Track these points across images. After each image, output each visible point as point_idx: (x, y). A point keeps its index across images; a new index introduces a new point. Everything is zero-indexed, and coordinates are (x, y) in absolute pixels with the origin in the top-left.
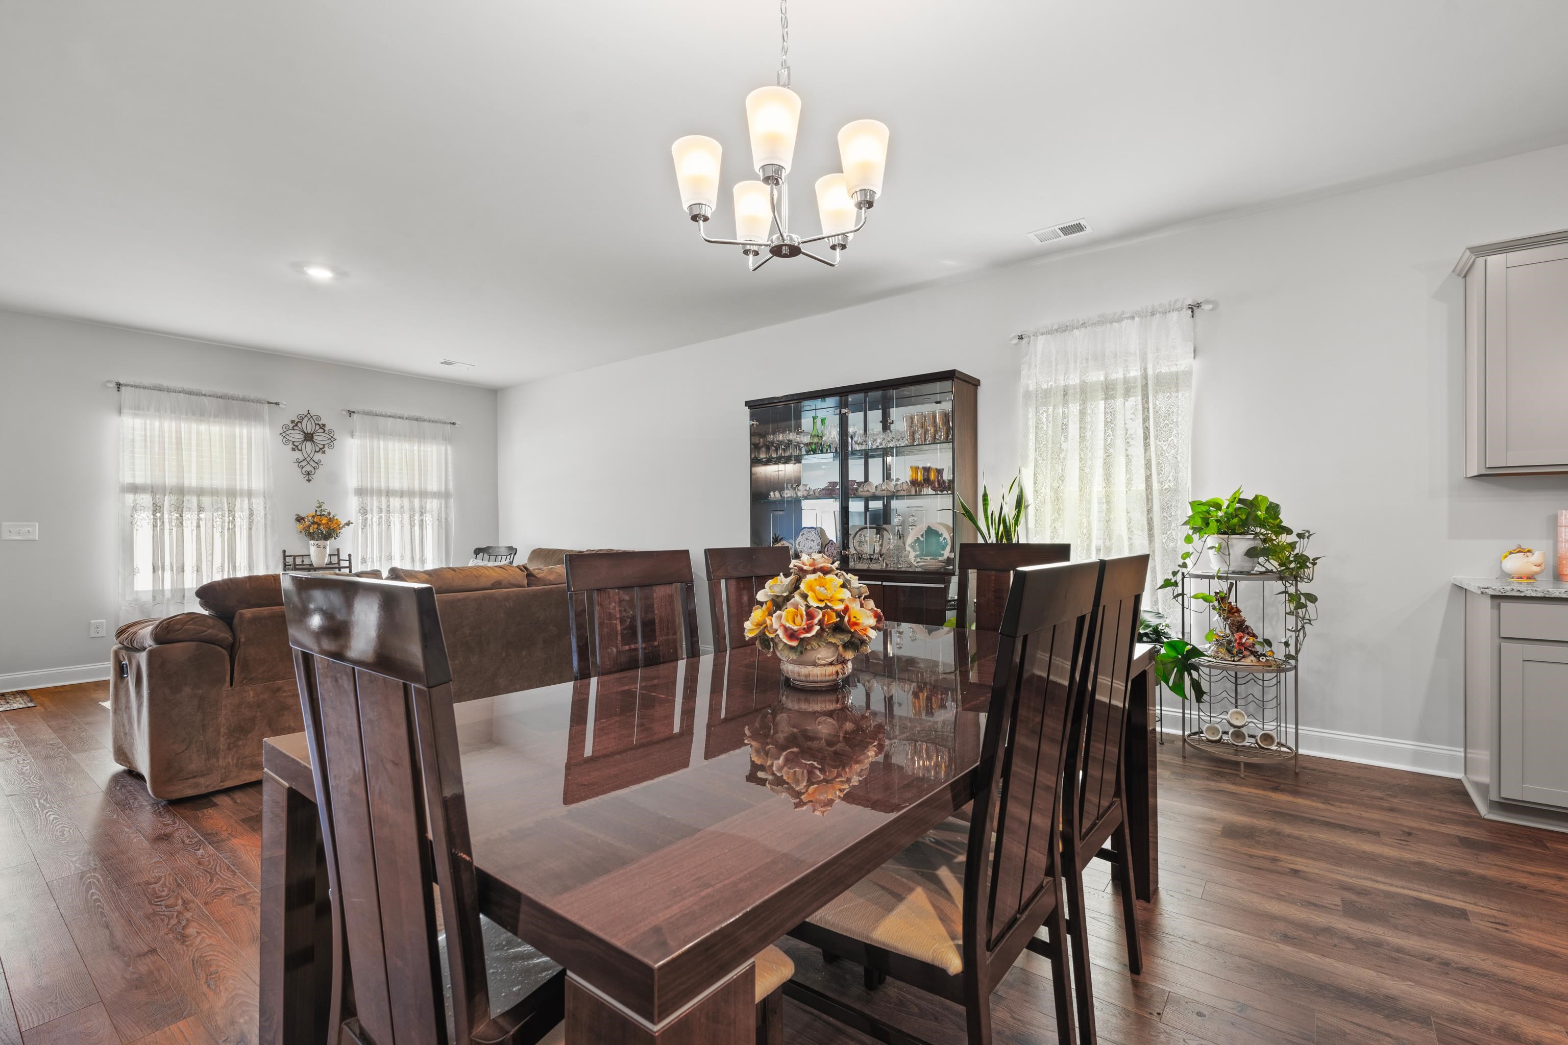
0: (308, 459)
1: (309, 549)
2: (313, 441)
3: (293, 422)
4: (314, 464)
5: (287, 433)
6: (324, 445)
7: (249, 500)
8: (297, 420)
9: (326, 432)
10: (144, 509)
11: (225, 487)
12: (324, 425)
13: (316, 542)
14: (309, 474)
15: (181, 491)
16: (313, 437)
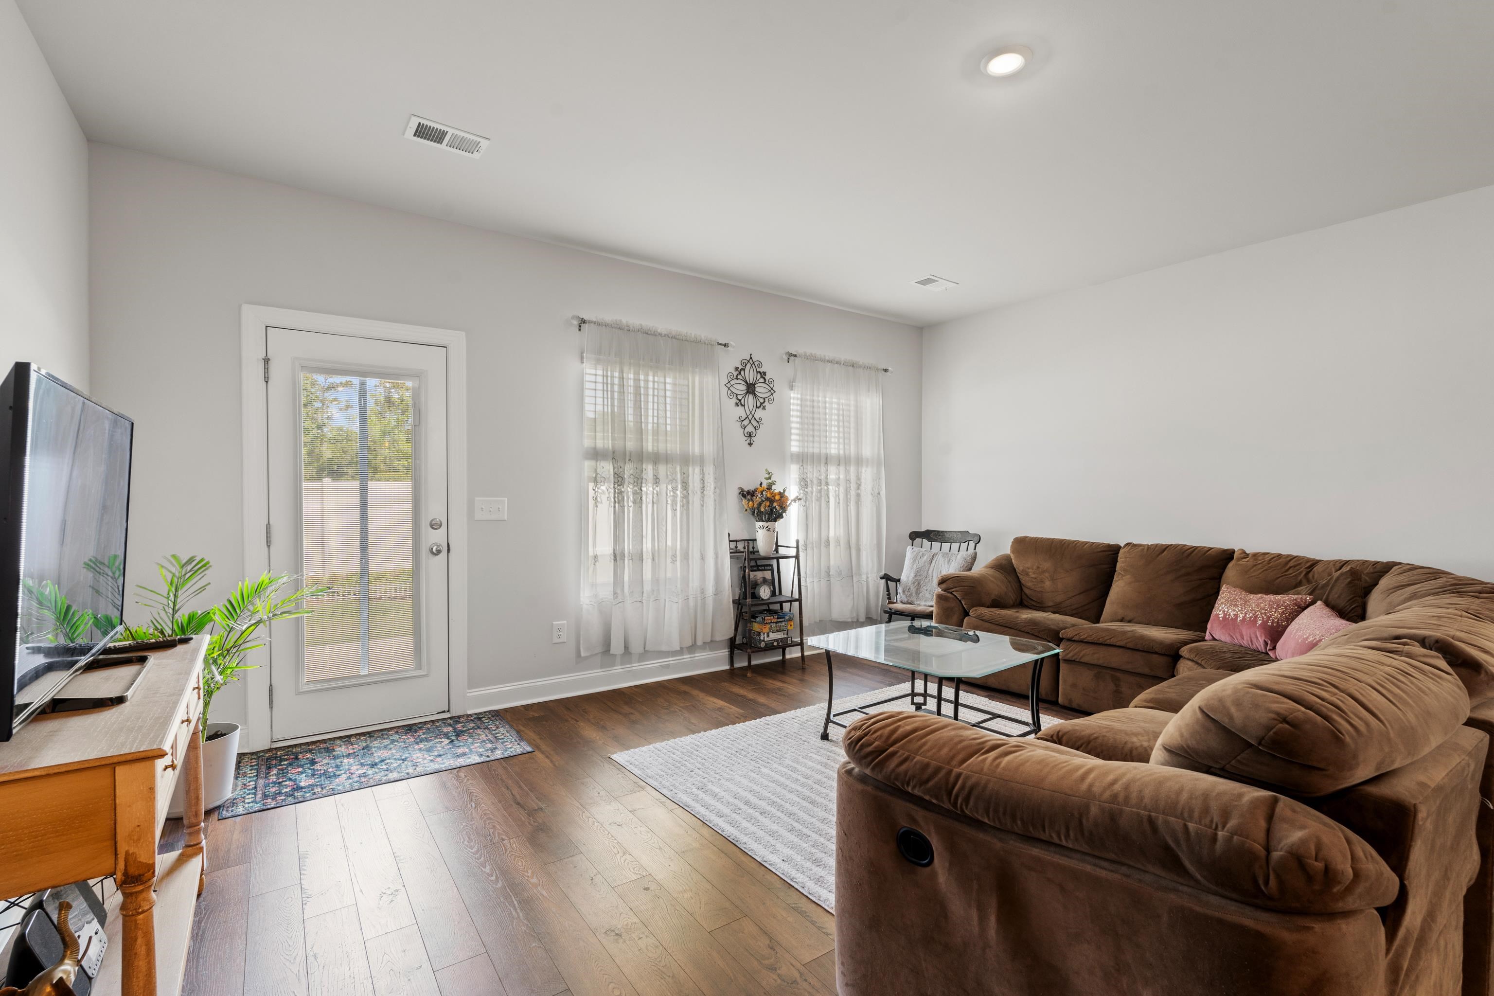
0: (750, 417)
1: (755, 531)
2: (755, 394)
3: (737, 369)
4: (755, 424)
5: (732, 383)
6: (764, 399)
7: (702, 470)
8: (740, 367)
9: (767, 382)
10: (605, 480)
11: (678, 453)
12: (765, 373)
13: (766, 524)
14: (750, 436)
15: (640, 457)
16: (755, 388)
